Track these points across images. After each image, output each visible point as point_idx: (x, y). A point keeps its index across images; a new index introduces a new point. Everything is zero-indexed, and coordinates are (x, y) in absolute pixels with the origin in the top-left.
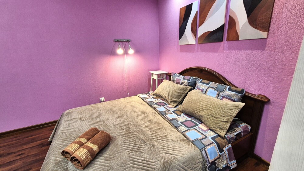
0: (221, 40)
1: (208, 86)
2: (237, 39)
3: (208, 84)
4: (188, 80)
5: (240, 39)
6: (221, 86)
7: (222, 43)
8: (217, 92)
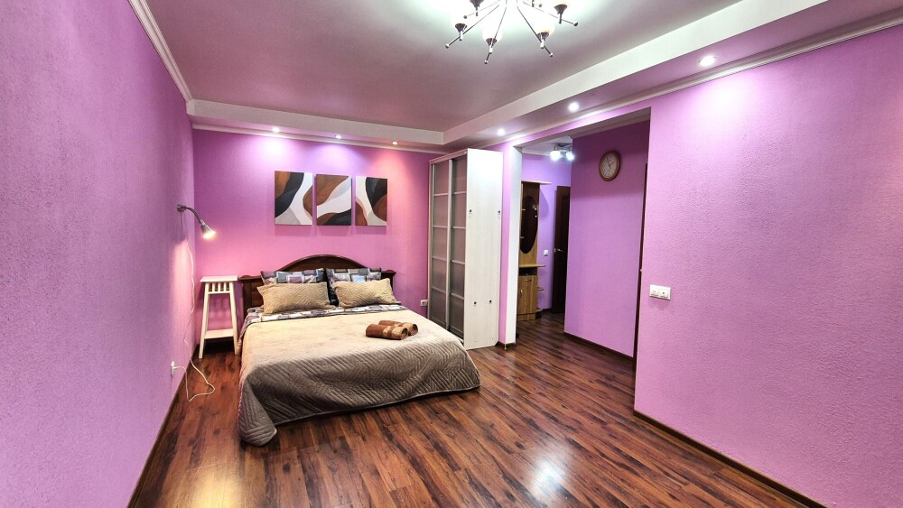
0: (349, 224)
2: (366, 225)
4: (315, 274)
5: (369, 224)
7: (350, 227)
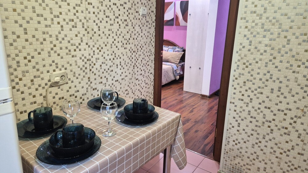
0: (173, 25)
1: (168, 48)
3: (168, 47)
5: (180, 25)
6: (174, 47)
7: (173, 26)
8: (173, 50)
